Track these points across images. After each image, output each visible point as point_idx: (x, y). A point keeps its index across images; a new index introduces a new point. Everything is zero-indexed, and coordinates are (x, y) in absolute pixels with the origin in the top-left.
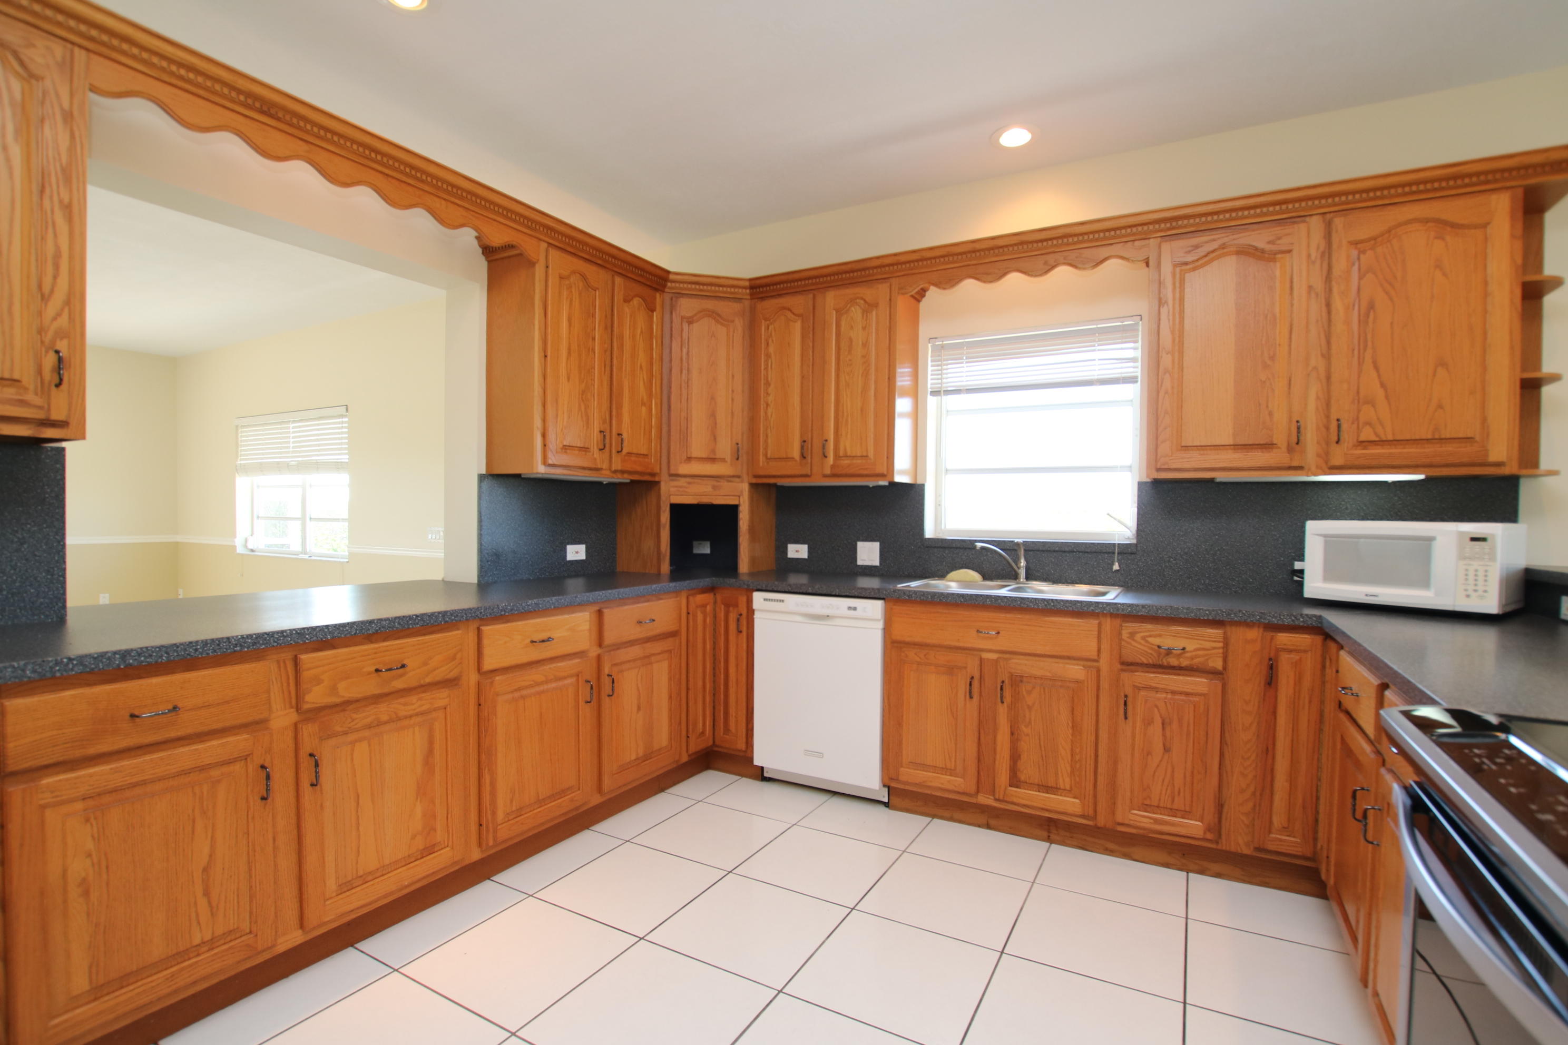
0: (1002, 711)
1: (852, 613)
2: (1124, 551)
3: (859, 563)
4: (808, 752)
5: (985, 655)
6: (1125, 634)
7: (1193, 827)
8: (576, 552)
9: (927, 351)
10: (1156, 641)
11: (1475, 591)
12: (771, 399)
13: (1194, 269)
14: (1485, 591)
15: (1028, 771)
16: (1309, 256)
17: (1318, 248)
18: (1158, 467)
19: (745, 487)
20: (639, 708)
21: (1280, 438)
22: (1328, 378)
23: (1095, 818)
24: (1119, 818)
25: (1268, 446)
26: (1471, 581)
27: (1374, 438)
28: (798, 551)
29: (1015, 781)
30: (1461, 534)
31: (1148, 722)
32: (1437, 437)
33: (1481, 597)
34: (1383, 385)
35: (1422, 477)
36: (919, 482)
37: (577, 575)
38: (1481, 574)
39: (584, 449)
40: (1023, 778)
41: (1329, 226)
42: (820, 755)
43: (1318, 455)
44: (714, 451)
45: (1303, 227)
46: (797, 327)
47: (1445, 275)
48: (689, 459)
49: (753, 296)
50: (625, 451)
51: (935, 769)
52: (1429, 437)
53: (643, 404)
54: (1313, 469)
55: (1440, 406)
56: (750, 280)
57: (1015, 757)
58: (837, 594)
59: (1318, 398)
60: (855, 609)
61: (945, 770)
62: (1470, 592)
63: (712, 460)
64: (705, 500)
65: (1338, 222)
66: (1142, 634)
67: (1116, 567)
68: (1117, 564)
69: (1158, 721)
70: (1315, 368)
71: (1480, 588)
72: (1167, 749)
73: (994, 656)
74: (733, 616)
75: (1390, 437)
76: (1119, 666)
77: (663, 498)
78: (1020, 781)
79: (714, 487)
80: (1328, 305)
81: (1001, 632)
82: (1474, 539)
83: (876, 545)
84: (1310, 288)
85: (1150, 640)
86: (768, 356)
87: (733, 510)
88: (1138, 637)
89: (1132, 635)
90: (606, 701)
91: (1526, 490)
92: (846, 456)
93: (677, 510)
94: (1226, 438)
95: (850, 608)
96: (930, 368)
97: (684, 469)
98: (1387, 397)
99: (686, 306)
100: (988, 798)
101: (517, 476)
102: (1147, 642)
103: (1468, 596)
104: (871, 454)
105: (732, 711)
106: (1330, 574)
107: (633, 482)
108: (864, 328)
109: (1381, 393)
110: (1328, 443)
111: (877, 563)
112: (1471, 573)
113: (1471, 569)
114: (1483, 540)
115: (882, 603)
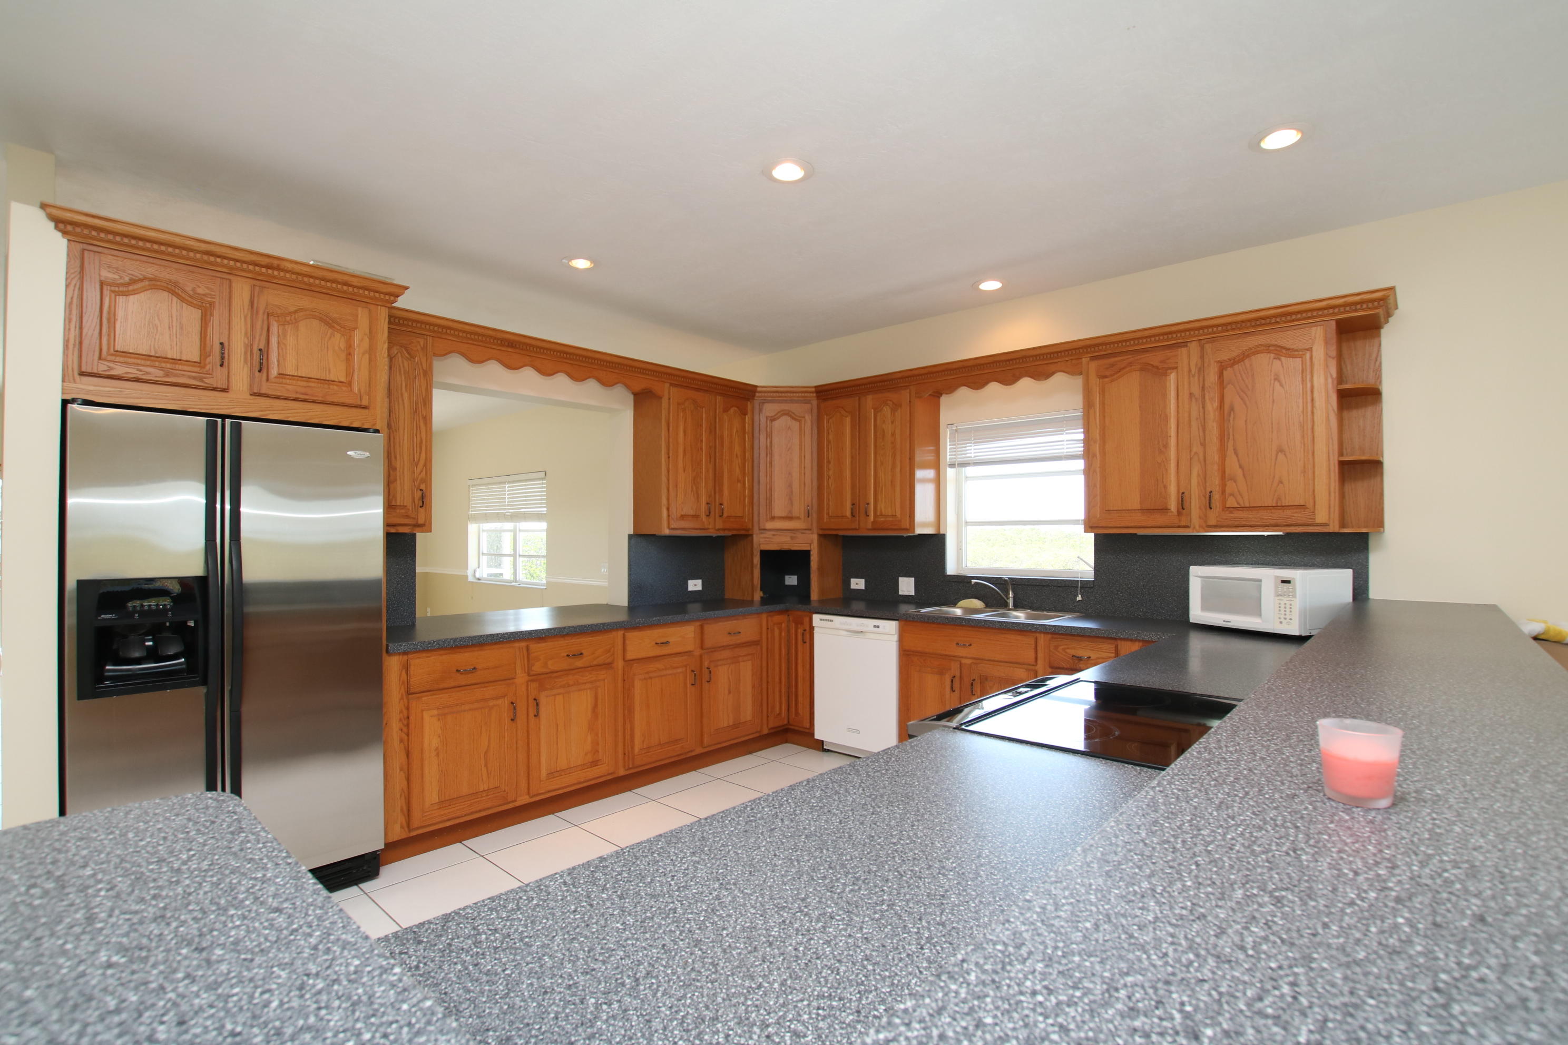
1: (876, 629)
2: (1085, 586)
3: (901, 593)
4: (849, 730)
5: (964, 661)
6: (1052, 649)
8: (695, 585)
9: (946, 435)
10: (1073, 652)
12: (831, 473)
13: (1112, 381)
14: (1291, 619)
16: (1190, 371)
17: (1196, 365)
18: (1091, 525)
19: (815, 537)
20: (730, 692)
21: (1174, 503)
22: (1205, 461)
25: (1164, 511)
26: (1282, 612)
27: (1236, 505)
28: (858, 584)
30: (1276, 577)
32: (1279, 504)
33: (1288, 623)
34: (1241, 467)
35: (1281, 533)
36: (942, 532)
37: (695, 601)
38: (1288, 606)
39: (696, 517)
41: (1202, 348)
42: (858, 731)
43: (1200, 518)
44: (790, 512)
45: (1184, 350)
46: (848, 420)
47: (1281, 385)
48: (773, 518)
49: (818, 397)
50: (725, 515)
52: (1275, 505)
53: (739, 481)
54: (1197, 527)
55: (1281, 482)
56: (816, 387)
59: (1199, 475)
60: (878, 627)
62: (1282, 620)
63: (789, 518)
64: (786, 547)
65: (1208, 347)
66: (1063, 647)
67: (1079, 598)
68: (1081, 597)
70: (1196, 453)
71: (1288, 617)
73: (968, 661)
74: (800, 631)
75: (1249, 505)
76: (1049, 670)
77: (755, 546)
79: (792, 538)
80: (1204, 407)
81: (972, 644)
82: (1283, 582)
83: (912, 580)
84: (1191, 394)
85: (1068, 651)
86: (829, 442)
87: (806, 554)
88: (1060, 649)
89: (1056, 647)
90: (706, 685)
91: (1372, 541)
92: (881, 515)
93: (765, 554)
94: (1137, 506)
95: (875, 626)
96: (948, 447)
97: (770, 525)
98: (1244, 475)
99: (770, 409)
101: (654, 535)
102: (1065, 652)
103: (1280, 623)
104: (898, 514)
105: (800, 699)
106: (1205, 607)
107: (733, 535)
108: (892, 422)
109: (1240, 472)
110: (1204, 508)
111: (913, 593)
112: (1283, 606)
113: (1282, 603)
114: (1289, 582)
115: (897, 622)
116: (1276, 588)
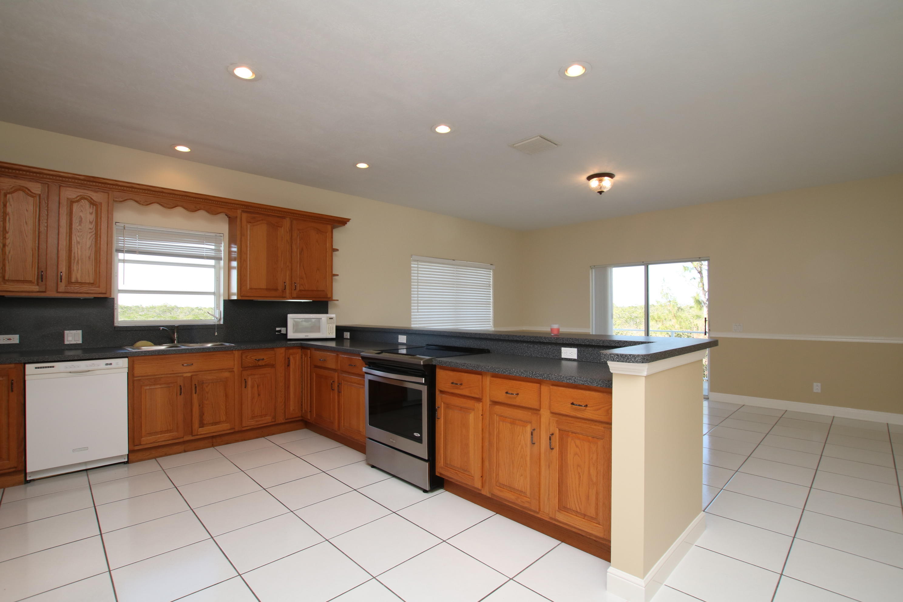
0: (195, 396)
1: (109, 366)
2: (219, 327)
3: (66, 342)
4: (75, 450)
5: (185, 375)
6: (244, 358)
7: (268, 419)
10: (254, 358)
11: (331, 332)
13: (254, 225)
14: (333, 332)
15: (207, 418)
16: (287, 230)
17: (289, 228)
18: (242, 295)
21: (280, 287)
22: (292, 269)
23: (234, 429)
24: (244, 425)
25: (276, 290)
26: (330, 329)
27: (303, 289)
28: (9, 339)
29: (202, 425)
30: (327, 317)
31: (253, 387)
32: (317, 290)
33: (332, 334)
34: (305, 274)
35: (311, 301)
38: (332, 328)
40: (205, 422)
41: (291, 222)
42: (86, 449)
43: (289, 293)
45: (285, 220)
46: (34, 200)
51: (162, 432)
52: (316, 290)
54: (288, 297)
55: (318, 281)
57: (202, 415)
58: (97, 358)
59: (289, 275)
60: (111, 364)
61: (168, 431)
62: (330, 333)
65: (294, 222)
66: (250, 356)
68: (216, 333)
69: (256, 385)
70: (288, 266)
71: (332, 331)
72: (259, 395)
73: (189, 375)
75: (307, 289)
76: (241, 369)
78: (204, 424)
80: (291, 247)
81: (193, 364)
82: (330, 319)
83: (78, 332)
84: (287, 240)
85: (252, 357)
88: (248, 357)
89: (246, 357)
91: (330, 304)
92: (77, 282)
94: (265, 287)
95: (107, 364)
96: (119, 237)
98: (306, 277)
100: (189, 437)
102: (251, 358)
103: (329, 334)
106: (296, 331)
108: (91, 213)
110: (292, 289)
111: (80, 342)
112: (330, 328)
113: (330, 326)
114: (332, 318)
115: (127, 359)
116: (327, 320)
